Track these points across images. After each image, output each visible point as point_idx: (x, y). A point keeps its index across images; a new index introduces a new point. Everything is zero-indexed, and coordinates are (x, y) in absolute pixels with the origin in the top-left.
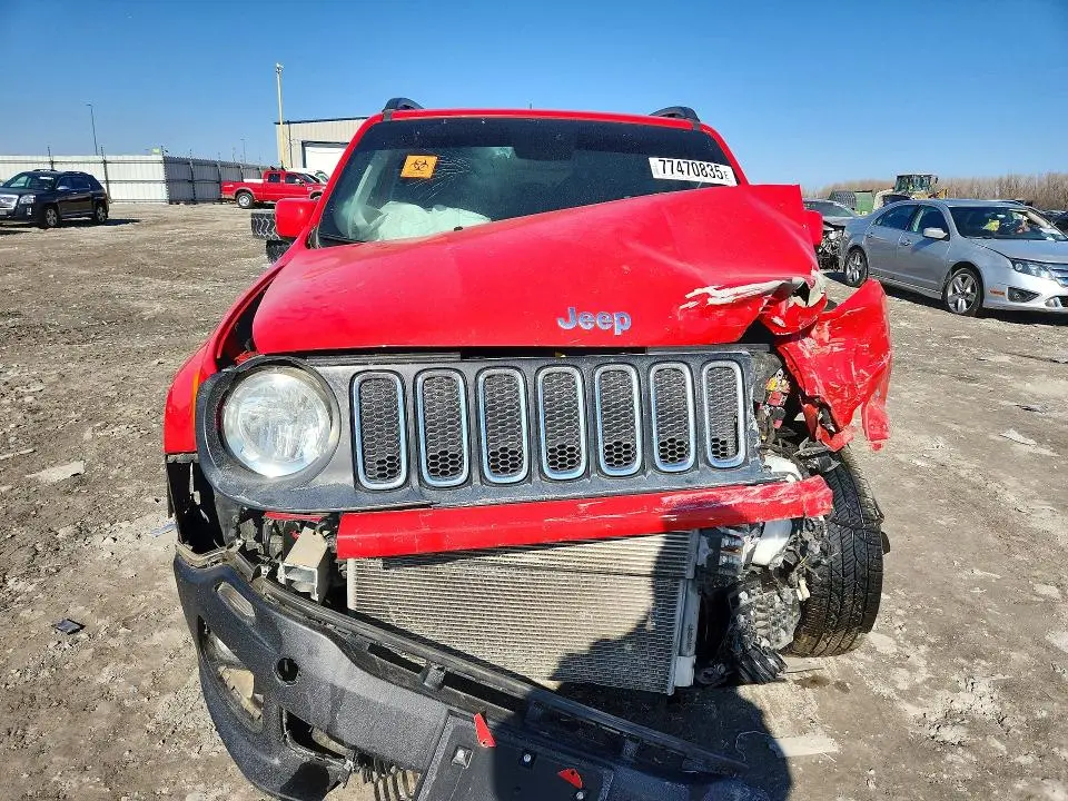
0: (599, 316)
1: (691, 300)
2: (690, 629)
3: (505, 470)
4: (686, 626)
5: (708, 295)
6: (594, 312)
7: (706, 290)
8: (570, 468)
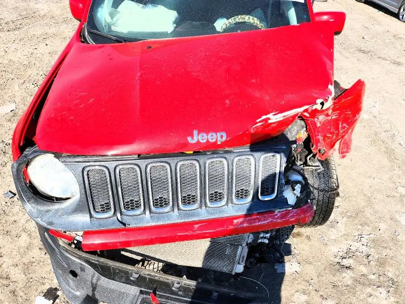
0: (210, 135)
1: (260, 122)
2: (243, 257)
3: (161, 206)
4: (242, 256)
5: (269, 119)
6: (207, 132)
7: (268, 116)
8: (192, 204)
